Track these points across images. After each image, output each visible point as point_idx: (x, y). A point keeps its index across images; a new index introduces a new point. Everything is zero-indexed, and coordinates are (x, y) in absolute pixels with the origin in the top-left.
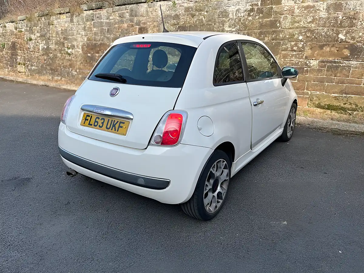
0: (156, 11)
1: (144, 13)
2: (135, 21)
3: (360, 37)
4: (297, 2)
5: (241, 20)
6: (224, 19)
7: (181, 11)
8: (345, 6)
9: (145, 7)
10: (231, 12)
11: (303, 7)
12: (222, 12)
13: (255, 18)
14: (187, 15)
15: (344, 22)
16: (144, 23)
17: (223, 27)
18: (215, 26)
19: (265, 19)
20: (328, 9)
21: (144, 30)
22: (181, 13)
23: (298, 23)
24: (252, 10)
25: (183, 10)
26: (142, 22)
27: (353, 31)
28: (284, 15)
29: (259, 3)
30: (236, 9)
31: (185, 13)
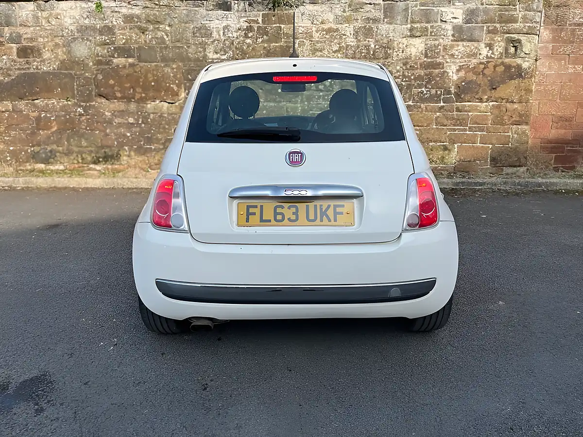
0: (59, 17)
1: (30, 20)
2: (8, 35)
3: (398, 71)
4: (315, 23)
5: (234, 43)
6: (203, 39)
7: (116, 21)
8: (377, 32)
9: (29, 9)
10: (215, 29)
11: (323, 30)
12: (200, 29)
13: (257, 41)
14: (131, 29)
15: (378, 52)
16: (31, 40)
17: (204, 52)
18: (190, 50)
19: (272, 43)
20: (356, 34)
21: (32, 52)
22: (115, 23)
23: (321, 51)
24: (250, 29)
25: (120, 19)
26: (25, 36)
27: (389, 64)
28: (299, 40)
29: (259, 19)
30: (224, 24)
31: (127, 24)
